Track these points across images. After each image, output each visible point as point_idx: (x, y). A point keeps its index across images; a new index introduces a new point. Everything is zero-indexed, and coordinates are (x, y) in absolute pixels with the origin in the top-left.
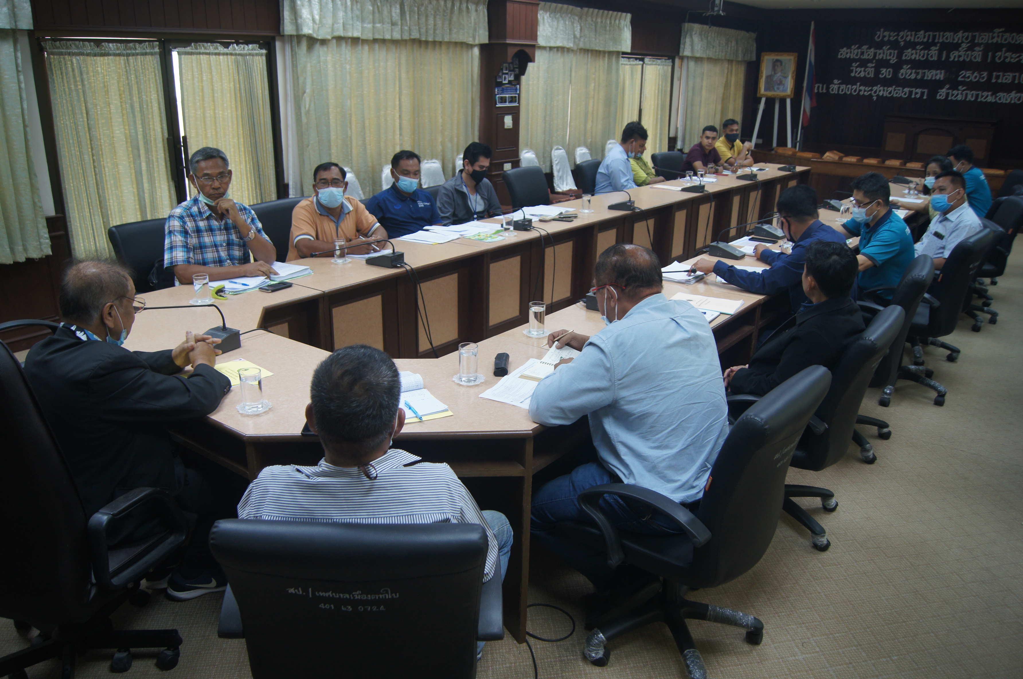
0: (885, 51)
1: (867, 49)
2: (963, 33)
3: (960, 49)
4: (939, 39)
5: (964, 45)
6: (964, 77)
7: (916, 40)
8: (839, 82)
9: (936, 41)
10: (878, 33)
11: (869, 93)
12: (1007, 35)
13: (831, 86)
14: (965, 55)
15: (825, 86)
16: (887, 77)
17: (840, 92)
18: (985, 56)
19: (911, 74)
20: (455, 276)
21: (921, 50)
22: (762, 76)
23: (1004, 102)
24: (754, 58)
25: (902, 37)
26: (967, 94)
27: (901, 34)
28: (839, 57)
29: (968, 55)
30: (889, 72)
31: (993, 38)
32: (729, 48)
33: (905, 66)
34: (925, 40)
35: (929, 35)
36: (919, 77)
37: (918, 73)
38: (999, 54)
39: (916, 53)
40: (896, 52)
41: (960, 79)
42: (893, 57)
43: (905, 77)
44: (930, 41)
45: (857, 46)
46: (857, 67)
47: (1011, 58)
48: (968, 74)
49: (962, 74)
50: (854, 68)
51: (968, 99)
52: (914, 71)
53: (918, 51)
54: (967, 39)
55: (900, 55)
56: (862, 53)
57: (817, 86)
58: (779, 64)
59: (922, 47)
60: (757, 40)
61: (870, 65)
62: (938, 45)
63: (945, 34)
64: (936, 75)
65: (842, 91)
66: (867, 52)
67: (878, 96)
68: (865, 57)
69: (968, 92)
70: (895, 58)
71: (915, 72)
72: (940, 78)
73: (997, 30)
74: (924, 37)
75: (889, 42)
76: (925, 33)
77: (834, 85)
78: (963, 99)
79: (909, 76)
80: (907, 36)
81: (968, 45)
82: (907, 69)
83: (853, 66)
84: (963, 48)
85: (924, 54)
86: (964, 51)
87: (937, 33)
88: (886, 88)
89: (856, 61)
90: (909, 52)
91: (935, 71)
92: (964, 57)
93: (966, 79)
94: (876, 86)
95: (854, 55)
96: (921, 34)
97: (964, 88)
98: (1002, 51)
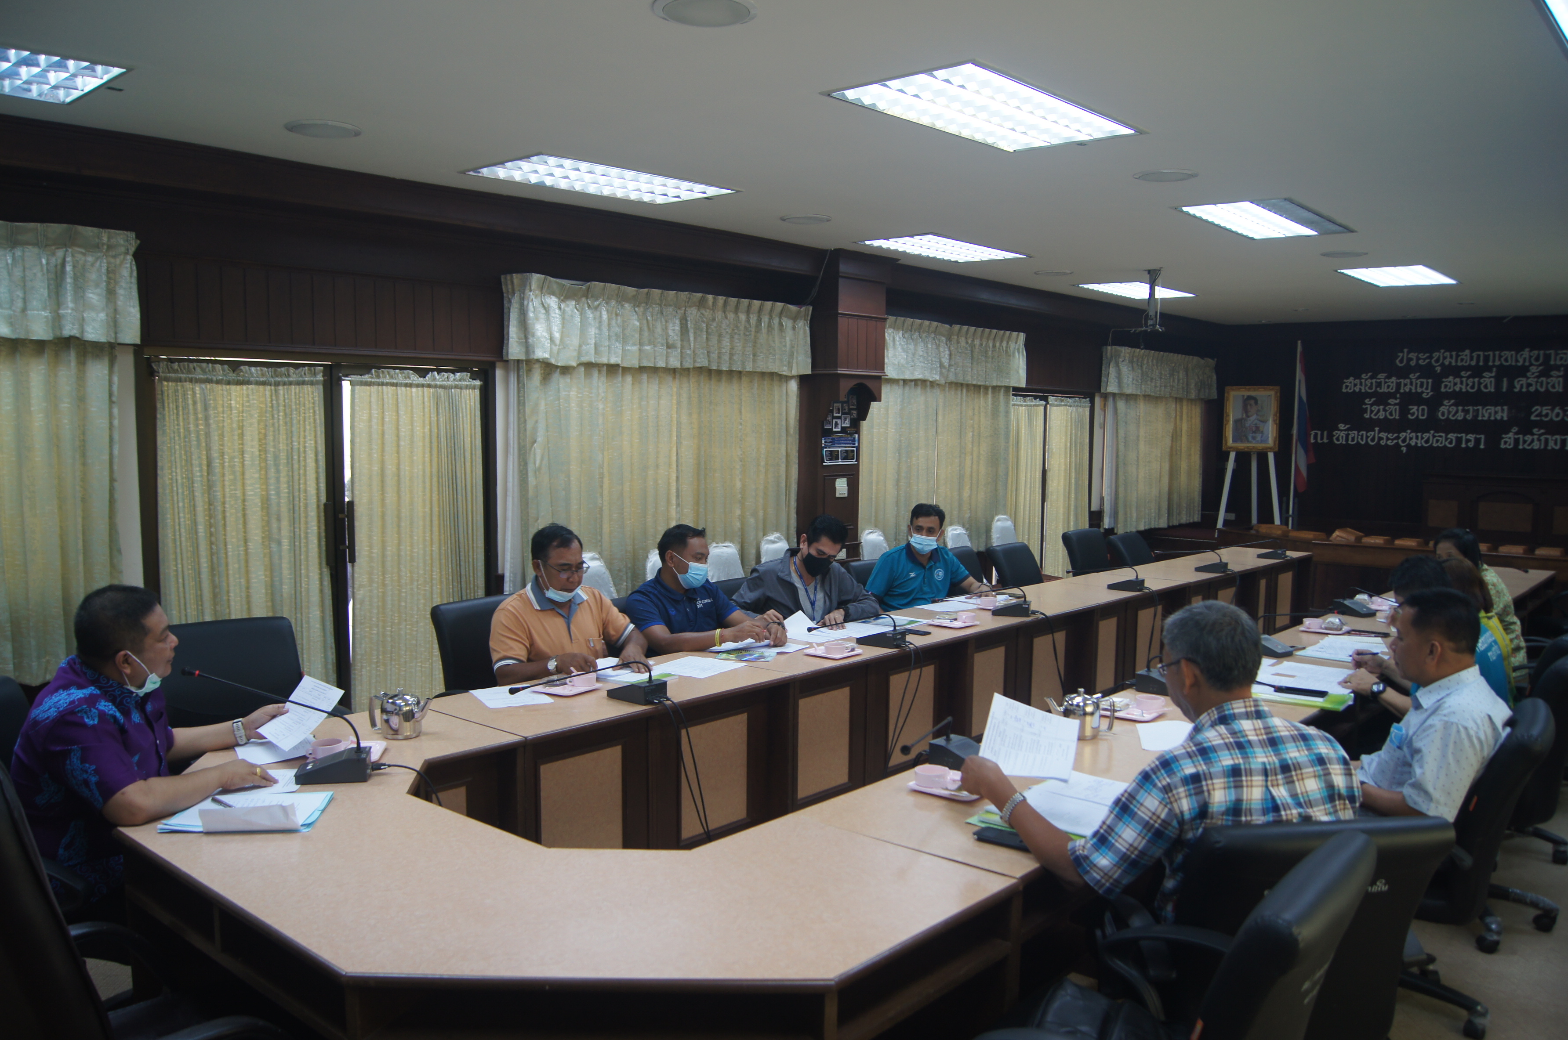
0: (1414, 381)
1: (1387, 377)
2: (1530, 351)
3: (1529, 374)
4: (1494, 361)
5: (1533, 369)
6: (1540, 415)
7: (1459, 364)
8: (1347, 426)
9: (1491, 364)
10: (1401, 355)
11: (1395, 441)
13: (1334, 433)
14: (1537, 382)
15: (1325, 433)
16: (1421, 417)
17: (1350, 442)
19: (1457, 412)
20: (744, 717)
21: (1468, 377)
22: (1228, 421)
24: (1214, 395)
25: (1437, 361)
26: (1547, 440)
27: (1436, 355)
28: (1344, 390)
29: (1542, 383)
30: (1423, 410)
32: (1176, 381)
33: (1446, 402)
34: (1473, 363)
35: (1479, 356)
36: (1469, 417)
37: (1467, 412)
39: (1462, 383)
40: (1430, 381)
41: (1533, 418)
42: (1427, 389)
43: (1448, 418)
44: (1481, 364)
45: (1369, 374)
46: (1372, 405)
48: (1545, 410)
49: (1537, 410)
50: (1369, 406)
51: (1549, 448)
52: (1460, 408)
53: (1464, 379)
54: (1537, 359)
55: (1436, 387)
56: (1379, 385)
57: (1313, 433)
58: (1252, 402)
59: (1469, 373)
60: (1218, 369)
61: (1391, 401)
62: (1494, 369)
63: (1502, 354)
64: (1496, 413)
65: (1353, 440)
66: (1386, 382)
67: (1408, 446)
68: (1384, 389)
69: (1549, 437)
70: (1429, 390)
71: (1463, 410)
72: (1502, 417)
74: (1472, 359)
75: (1418, 368)
76: (1471, 353)
77: (1339, 432)
78: (1542, 447)
79: (1453, 416)
80: (1445, 358)
81: (1541, 368)
82: (1450, 406)
83: (1366, 404)
84: (1533, 373)
85: (1474, 383)
86: (1534, 378)
87: (1491, 353)
88: (1419, 434)
89: (1370, 395)
90: (1450, 382)
91: (1493, 408)
92: (1536, 385)
93: (1543, 418)
94: (1405, 431)
95: (1367, 388)
96: (1466, 355)
97: (1542, 431)
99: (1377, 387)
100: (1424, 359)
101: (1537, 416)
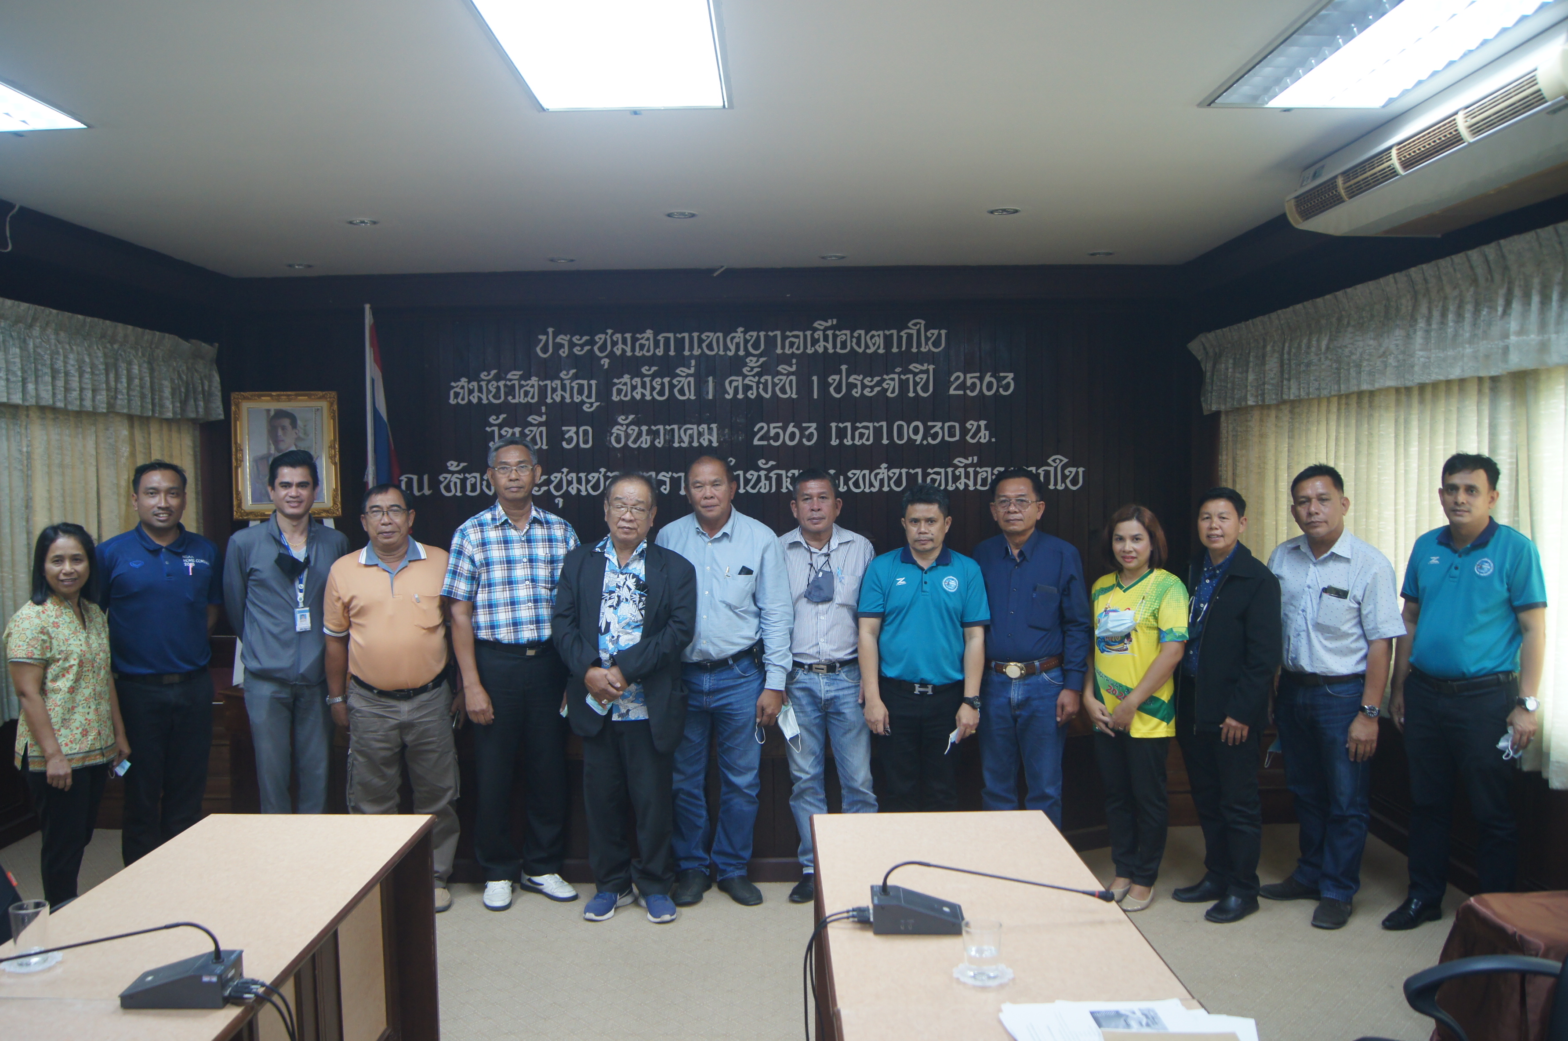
0: (567, 382)
2: (745, 333)
3: (745, 370)
4: (691, 349)
5: (752, 361)
6: (766, 437)
7: (638, 353)
8: (462, 465)
9: (687, 353)
10: (543, 338)
12: (844, 335)
13: (441, 478)
14: (758, 383)
16: (582, 446)
17: (468, 493)
18: (804, 386)
19: (640, 435)
21: (653, 376)
22: (241, 461)
23: (867, 490)
24: (218, 413)
25: (603, 348)
26: (779, 477)
27: (600, 338)
28: (452, 401)
29: (765, 384)
30: (586, 433)
31: (815, 342)
34: (660, 352)
37: (655, 434)
38: (834, 379)
39: (644, 386)
40: (593, 382)
41: (756, 442)
42: (589, 396)
43: (626, 444)
44: (672, 353)
45: (493, 372)
46: (500, 426)
47: (864, 387)
48: (774, 428)
49: (762, 428)
50: (496, 429)
51: (784, 490)
52: (644, 428)
53: (647, 380)
54: (756, 346)
55: (604, 393)
56: (510, 391)
57: (404, 478)
58: (286, 422)
59: (654, 369)
61: (533, 419)
62: (693, 362)
63: (703, 336)
64: (700, 434)
65: (474, 489)
66: (521, 386)
67: (566, 495)
68: (519, 399)
69: (783, 472)
70: (593, 400)
71: (649, 432)
72: (710, 441)
73: (819, 324)
74: (657, 345)
75: (575, 361)
76: (656, 335)
77: (449, 476)
78: (774, 490)
79: (635, 442)
80: (614, 344)
81: (762, 360)
82: (628, 425)
83: (491, 425)
84: (752, 369)
85: (663, 384)
86: (754, 376)
87: (686, 335)
88: (583, 475)
89: (496, 410)
90: (625, 384)
91: (695, 427)
92: (758, 388)
94: (559, 471)
95: (490, 397)
96: (648, 339)
97: (772, 463)
98: (839, 372)
99: (507, 395)
100: (582, 346)
101: (759, 440)
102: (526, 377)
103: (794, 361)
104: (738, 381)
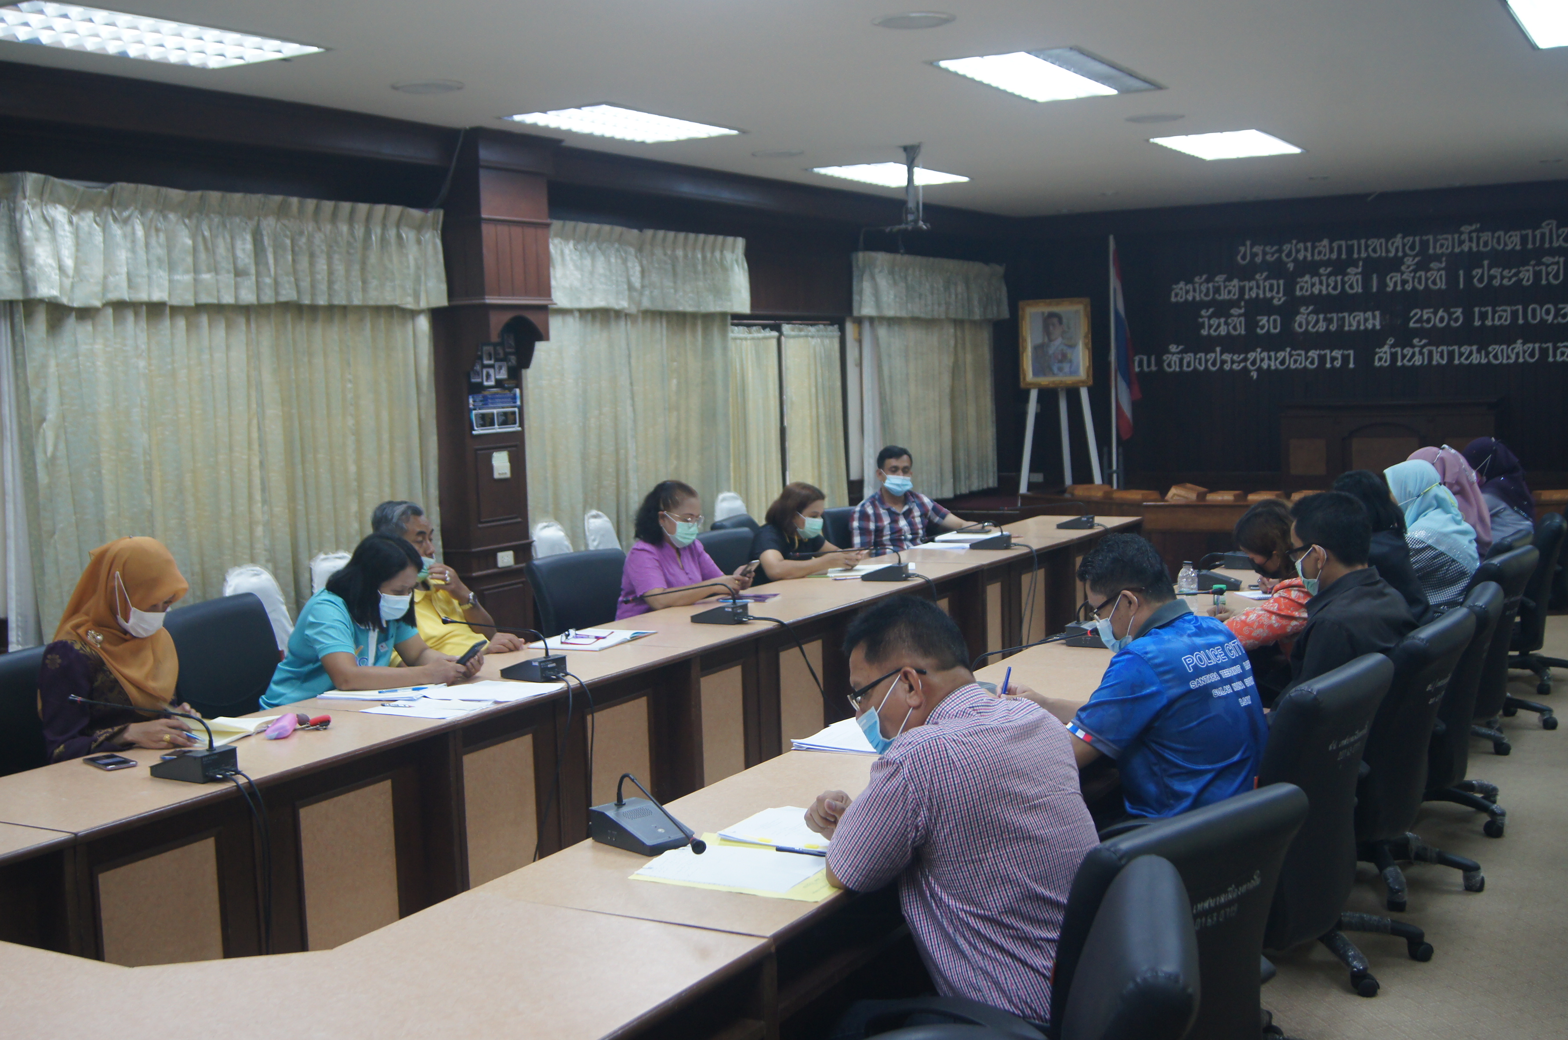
0: (1261, 283)
1: (1226, 280)
2: (1403, 238)
3: (1403, 268)
4: (1359, 252)
5: (1409, 261)
6: (1420, 320)
7: (1316, 258)
8: (1181, 347)
9: (1355, 256)
10: (1242, 249)
11: (1242, 365)
12: (1486, 236)
13: (1165, 357)
14: (1414, 278)
15: (1153, 358)
16: (1272, 331)
17: (1185, 368)
18: (1452, 279)
19: (1317, 322)
20: (386, 786)
21: (1329, 275)
22: (1025, 348)
23: (1505, 361)
24: (1005, 314)
25: (1289, 255)
26: (1430, 353)
27: (1286, 247)
28: (1173, 299)
29: (1420, 278)
30: (1275, 321)
31: (1461, 243)
32: (953, 296)
33: (1302, 309)
34: (1334, 256)
36: (1333, 327)
37: (1330, 321)
38: (1477, 272)
39: (1321, 283)
40: (1281, 282)
41: (1411, 325)
42: (1278, 292)
43: (1306, 330)
44: (1344, 256)
45: (1204, 277)
46: (1210, 318)
47: (1502, 278)
48: (1426, 314)
49: (1416, 314)
50: (1206, 320)
51: (1434, 363)
52: (1321, 316)
53: (1324, 278)
54: (1412, 248)
55: (1289, 290)
56: (1217, 290)
57: (1137, 359)
58: (1055, 320)
59: (1329, 270)
60: (1008, 278)
61: (1234, 311)
62: (1361, 264)
63: (1369, 242)
64: (1366, 320)
65: (1189, 365)
66: (1225, 287)
67: (1259, 370)
68: (1224, 296)
69: (1434, 348)
70: (1281, 294)
71: (1325, 319)
72: (1374, 326)
73: (1466, 229)
74: (1331, 251)
75: (1266, 265)
76: (1331, 243)
77: (1170, 356)
78: (1426, 362)
79: (1314, 327)
80: (1298, 251)
81: (1417, 260)
82: (1308, 314)
83: (1202, 317)
84: (1409, 267)
85: (1336, 282)
86: (1411, 272)
87: (1355, 242)
88: (1272, 354)
89: (1206, 305)
90: (1306, 282)
91: (1362, 314)
92: (1413, 282)
93: (1425, 325)
94: (1254, 350)
95: (1202, 295)
96: (1325, 247)
97: (1424, 341)
98: (1482, 266)
99: (1214, 293)
100: (1273, 254)
101: (1414, 323)
102: (1229, 279)
103: (1444, 259)
104: (1397, 277)
